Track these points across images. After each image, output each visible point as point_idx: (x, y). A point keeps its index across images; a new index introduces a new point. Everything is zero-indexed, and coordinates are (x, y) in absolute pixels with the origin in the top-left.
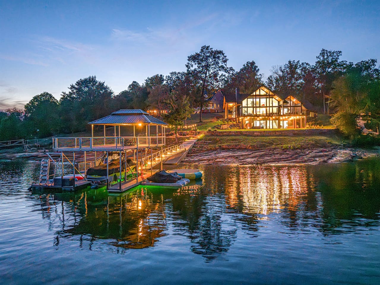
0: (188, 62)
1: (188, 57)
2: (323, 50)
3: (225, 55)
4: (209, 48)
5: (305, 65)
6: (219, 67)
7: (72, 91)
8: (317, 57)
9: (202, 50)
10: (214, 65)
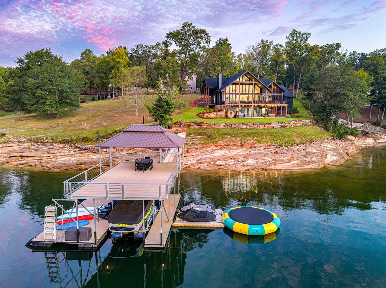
0: (166, 39)
1: (167, 34)
2: (294, 30)
3: (209, 35)
4: (192, 26)
5: (279, 46)
6: (200, 47)
7: (20, 65)
8: (287, 37)
9: (183, 27)
10: (195, 44)
